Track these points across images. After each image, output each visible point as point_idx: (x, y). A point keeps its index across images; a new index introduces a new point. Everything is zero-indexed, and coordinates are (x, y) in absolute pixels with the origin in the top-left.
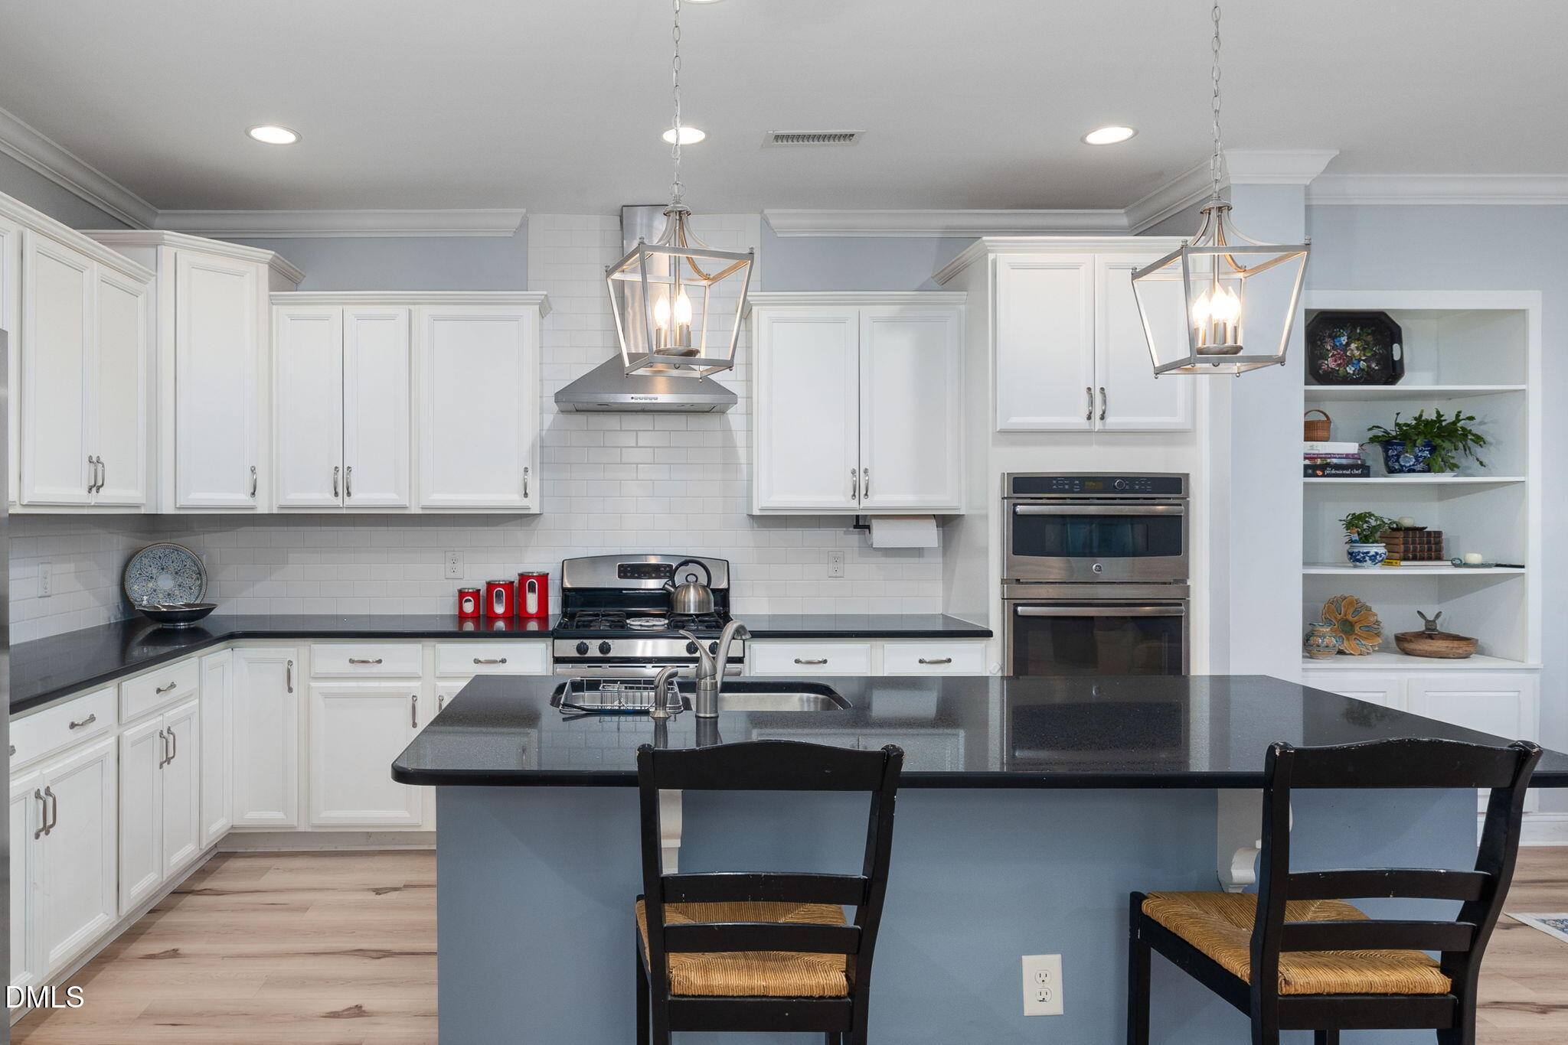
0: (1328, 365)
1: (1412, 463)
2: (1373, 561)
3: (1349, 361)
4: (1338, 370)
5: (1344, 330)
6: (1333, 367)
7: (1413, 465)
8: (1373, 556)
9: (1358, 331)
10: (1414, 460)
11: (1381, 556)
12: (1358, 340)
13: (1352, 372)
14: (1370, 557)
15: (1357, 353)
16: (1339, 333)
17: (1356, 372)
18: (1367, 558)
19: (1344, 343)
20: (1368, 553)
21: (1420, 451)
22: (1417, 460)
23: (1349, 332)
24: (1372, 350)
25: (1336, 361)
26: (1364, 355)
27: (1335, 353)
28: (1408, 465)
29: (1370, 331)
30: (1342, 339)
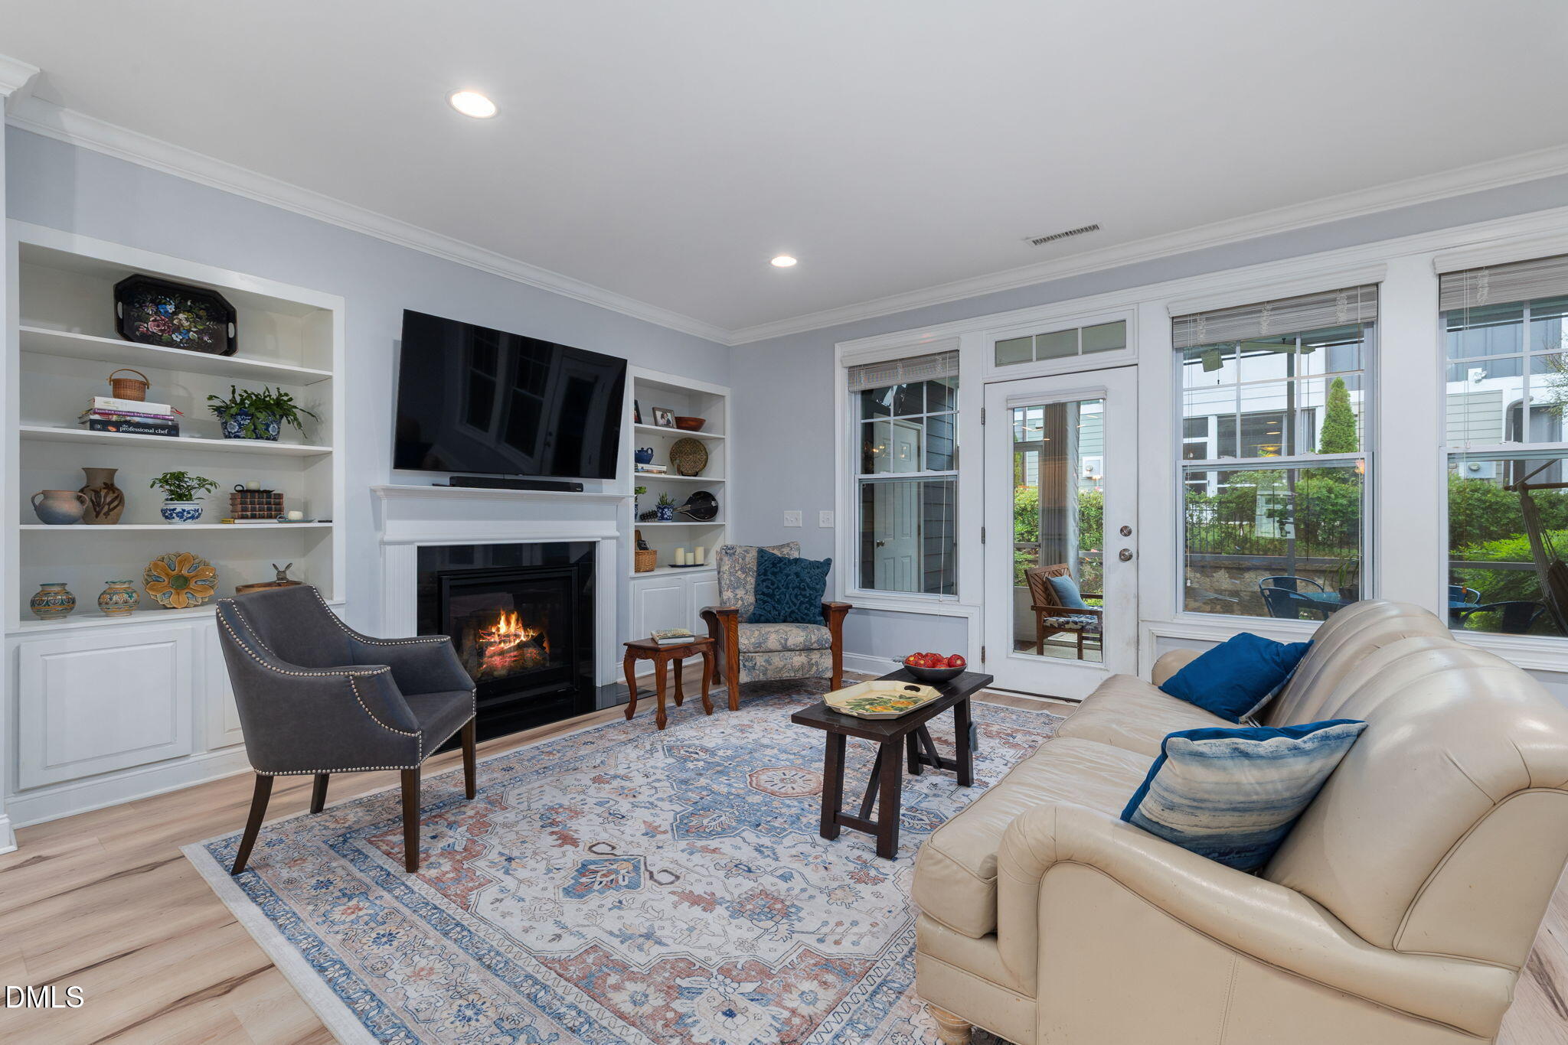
0: (147, 328)
1: (236, 430)
2: (181, 517)
3: (177, 329)
4: (162, 335)
5: (171, 299)
6: (155, 331)
7: (237, 432)
8: (179, 512)
9: (189, 303)
10: (237, 427)
11: (189, 513)
12: (188, 312)
13: (179, 340)
14: (177, 514)
15: (186, 324)
16: (163, 301)
17: (184, 341)
18: (174, 515)
19: (171, 311)
20: (175, 509)
21: (242, 420)
22: (240, 428)
23: (177, 302)
24: (205, 324)
25: (158, 326)
26: (195, 327)
27: (158, 318)
28: (233, 431)
29: (203, 306)
30: (168, 307)
